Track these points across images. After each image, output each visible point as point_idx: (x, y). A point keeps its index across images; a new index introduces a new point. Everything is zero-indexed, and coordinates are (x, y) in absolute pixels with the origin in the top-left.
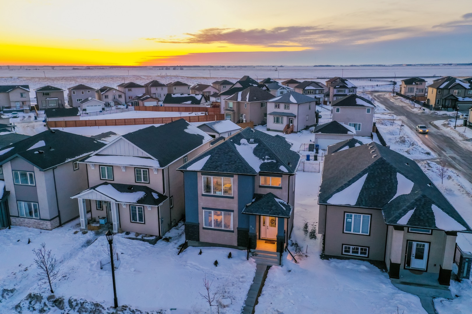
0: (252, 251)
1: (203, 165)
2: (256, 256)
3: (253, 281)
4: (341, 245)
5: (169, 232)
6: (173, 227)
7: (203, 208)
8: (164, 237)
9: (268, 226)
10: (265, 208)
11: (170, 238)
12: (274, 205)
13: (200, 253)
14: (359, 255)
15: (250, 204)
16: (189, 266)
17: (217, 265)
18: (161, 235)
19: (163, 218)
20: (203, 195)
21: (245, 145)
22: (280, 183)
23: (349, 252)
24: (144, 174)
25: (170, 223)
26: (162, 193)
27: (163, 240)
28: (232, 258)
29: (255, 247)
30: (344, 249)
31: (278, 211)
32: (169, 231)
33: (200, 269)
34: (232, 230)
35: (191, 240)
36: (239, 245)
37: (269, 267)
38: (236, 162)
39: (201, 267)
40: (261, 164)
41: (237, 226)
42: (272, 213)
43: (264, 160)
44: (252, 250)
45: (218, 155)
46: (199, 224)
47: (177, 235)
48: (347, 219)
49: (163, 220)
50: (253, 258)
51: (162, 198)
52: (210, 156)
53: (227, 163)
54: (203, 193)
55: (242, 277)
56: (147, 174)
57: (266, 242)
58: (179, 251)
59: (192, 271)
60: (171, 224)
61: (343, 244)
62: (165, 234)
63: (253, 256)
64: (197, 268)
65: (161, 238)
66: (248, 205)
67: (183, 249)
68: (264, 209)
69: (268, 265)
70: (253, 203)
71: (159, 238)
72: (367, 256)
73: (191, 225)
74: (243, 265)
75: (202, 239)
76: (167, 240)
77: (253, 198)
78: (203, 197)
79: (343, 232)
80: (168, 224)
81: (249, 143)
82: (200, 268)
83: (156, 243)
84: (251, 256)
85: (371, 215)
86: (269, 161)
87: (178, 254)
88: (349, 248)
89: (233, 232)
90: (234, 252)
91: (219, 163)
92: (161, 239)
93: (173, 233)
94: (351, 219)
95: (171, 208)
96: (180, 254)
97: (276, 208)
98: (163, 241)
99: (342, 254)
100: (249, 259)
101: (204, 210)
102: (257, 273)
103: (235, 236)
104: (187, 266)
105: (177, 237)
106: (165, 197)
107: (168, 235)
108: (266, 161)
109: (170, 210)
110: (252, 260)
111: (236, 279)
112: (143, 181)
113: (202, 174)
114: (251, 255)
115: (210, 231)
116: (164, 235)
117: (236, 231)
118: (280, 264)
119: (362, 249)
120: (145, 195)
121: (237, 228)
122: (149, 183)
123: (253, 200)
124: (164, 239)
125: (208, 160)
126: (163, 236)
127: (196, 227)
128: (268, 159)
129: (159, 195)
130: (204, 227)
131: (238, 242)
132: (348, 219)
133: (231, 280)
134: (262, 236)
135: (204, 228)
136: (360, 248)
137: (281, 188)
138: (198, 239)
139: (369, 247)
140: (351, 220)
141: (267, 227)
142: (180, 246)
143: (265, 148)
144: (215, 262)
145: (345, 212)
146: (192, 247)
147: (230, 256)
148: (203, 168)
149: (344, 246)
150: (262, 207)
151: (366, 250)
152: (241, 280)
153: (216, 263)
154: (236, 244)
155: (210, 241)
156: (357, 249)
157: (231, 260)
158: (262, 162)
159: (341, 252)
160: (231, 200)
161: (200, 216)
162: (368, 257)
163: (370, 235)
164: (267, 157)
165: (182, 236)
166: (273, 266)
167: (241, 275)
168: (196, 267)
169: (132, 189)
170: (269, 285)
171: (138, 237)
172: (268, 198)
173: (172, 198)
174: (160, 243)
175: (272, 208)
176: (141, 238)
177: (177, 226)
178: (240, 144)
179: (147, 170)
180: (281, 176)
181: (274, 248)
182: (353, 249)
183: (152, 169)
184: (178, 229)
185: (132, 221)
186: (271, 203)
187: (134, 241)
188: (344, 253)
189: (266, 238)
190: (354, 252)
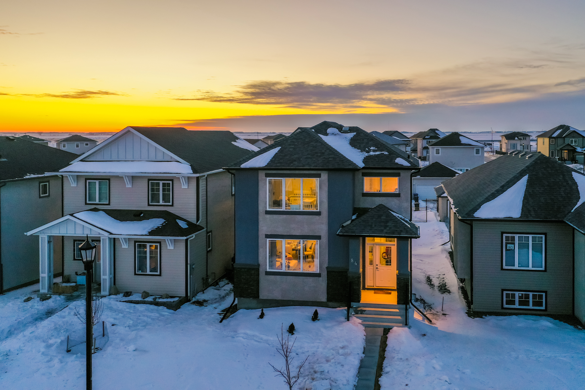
0: (354, 306)
1: (269, 160)
2: (361, 314)
3: (364, 353)
4: (500, 292)
5: (204, 293)
6: (211, 286)
7: (267, 236)
8: (194, 300)
9: (377, 265)
10: (375, 226)
11: (205, 301)
13: (262, 316)
14: (531, 307)
15: (349, 222)
16: (243, 337)
17: (294, 332)
18: (189, 295)
19: (193, 265)
20: (267, 213)
21: (335, 135)
22: (397, 187)
23: (513, 302)
24: (164, 190)
25: (205, 277)
26: (195, 222)
27: (191, 303)
28: (319, 320)
29: (358, 299)
30: (505, 299)
31: (399, 228)
32: (203, 291)
33: (262, 341)
34: (318, 272)
35: (244, 297)
36: (329, 299)
37: (387, 331)
38: (323, 153)
39: (265, 337)
40: (364, 158)
41: (326, 265)
42: (389, 231)
43: (368, 152)
44: (354, 305)
45: (293, 146)
46: (259, 265)
47: (217, 297)
48: (506, 244)
49: (194, 266)
50: (357, 317)
51: (193, 228)
52: (280, 147)
53: (309, 156)
54: (268, 209)
55: (343, 348)
56: (169, 190)
57: (375, 293)
58: (222, 317)
59: (248, 345)
60: (207, 279)
61: (503, 290)
62: (196, 295)
63: (357, 313)
64: (257, 339)
65: (189, 301)
66: (344, 225)
67: (228, 314)
68: (373, 226)
69: (385, 327)
70: (353, 221)
71: (185, 300)
72: (543, 308)
73: (244, 268)
74: (341, 328)
75: (264, 294)
76: (200, 303)
77: (353, 214)
78: (268, 216)
79: (502, 269)
80: (203, 279)
81: (342, 133)
82: (262, 339)
83: (179, 308)
84: (353, 315)
85: (546, 234)
86: (378, 153)
87: (221, 322)
88: (513, 296)
89: (318, 275)
90: (322, 311)
91: (295, 156)
92: (188, 303)
93: (210, 294)
94: (514, 244)
95: (208, 252)
96: (224, 321)
97: (394, 225)
98: (192, 305)
99: (503, 308)
100: (350, 319)
101: (268, 240)
102: (368, 341)
103: (322, 284)
104: (238, 337)
105: (217, 300)
106: (200, 228)
107: (200, 297)
108: (372, 153)
109: (206, 254)
110: (356, 320)
111: (332, 351)
112: (161, 203)
113: (267, 175)
114: (353, 313)
115: (278, 277)
116: (193, 296)
117: (324, 274)
118: (406, 325)
119: (534, 297)
120: (165, 222)
121: (327, 268)
122: (172, 205)
123: (354, 217)
124: (194, 303)
125: (276, 153)
126: (192, 298)
127: (253, 272)
128: (374, 151)
129: (189, 223)
130: (268, 270)
131: (328, 293)
132: (508, 245)
133: (322, 353)
134: (369, 283)
135: (268, 273)
136: (531, 294)
137: (397, 195)
138: (256, 295)
139: (546, 292)
141: (377, 267)
142: (223, 311)
143: (367, 137)
144: (290, 327)
145: (503, 233)
146: (245, 310)
147: (315, 317)
148: (268, 164)
149: (505, 293)
150: (370, 223)
151: (541, 297)
152: (341, 351)
153: (292, 329)
154: (323, 298)
155: (277, 295)
156: (527, 297)
157: (317, 324)
158: (367, 154)
159: (501, 304)
160: (317, 217)
161: (261, 250)
162: (546, 310)
163: (545, 271)
164: (372, 148)
165: (226, 298)
166: (395, 329)
167: (341, 345)
168: (255, 338)
169: (142, 215)
170: (394, 358)
171: (146, 299)
172: (378, 210)
173: (210, 234)
174: (187, 308)
175: (388, 224)
176: (152, 300)
177: (218, 286)
178: (326, 134)
179: (171, 182)
180: (398, 175)
181: (392, 299)
182: (520, 297)
183: (179, 177)
184: (218, 290)
185: (137, 273)
186: (385, 218)
187: (138, 306)
188: (505, 306)
189: (375, 286)
190: (521, 303)
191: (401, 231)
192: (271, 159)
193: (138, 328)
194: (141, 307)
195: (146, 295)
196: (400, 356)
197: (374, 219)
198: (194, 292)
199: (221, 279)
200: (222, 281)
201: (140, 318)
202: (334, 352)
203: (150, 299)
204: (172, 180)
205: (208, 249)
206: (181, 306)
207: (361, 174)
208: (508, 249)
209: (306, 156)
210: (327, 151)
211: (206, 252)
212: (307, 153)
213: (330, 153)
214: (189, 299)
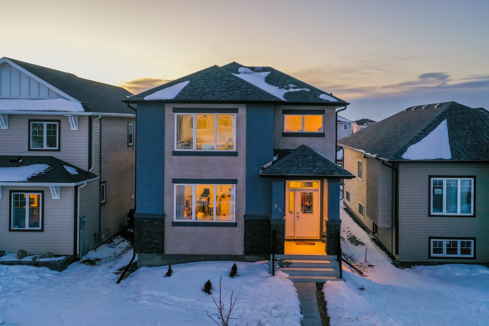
0: (278, 259)
1: (178, 93)
2: (287, 267)
3: (301, 313)
4: (428, 240)
5: (96, 251)
6: (104, 243)
7: (175, 181)
8: (84, 258)
9: (298, 213)
10: (303, 166)
11: (97, 260)
12: (319, 160)
13: (169, 274)
14: (459, 255)
15: (270, 164)
16: (148, 300)
17: (211, 291)
18: (78, 253)
19: (84, 217)
20: (175, 153)
21: (248, 74)
22: (321, 126)
23: (440, 251)
24: (48, 132)
25: (97, 232)
26: (87, 170)
27: (81, 263)
28: (238, 276)
29: (281, 251)
30: (432, 248)
31: (330, 168)
32: (95, 249)
33: (172, 303)
34: (234, 221)
35: (146, 253)
36: (246, 252)
37: (320, 285)
39: (176, 299)
40: (285, 94)
41: (243, 213)
42: (319, 171)
43: (286, 89)
44: (278, 257)
45: (204, 81)
46: (164, 215)
47: (112, 255)
48: (434, 188)
49: (84, 220)
50: (283, 271)
52: (189, 81)
54: (176, 150)
55: (275, 308)
56: (55, 133)
57: (297, 244)
58: (119, 276)
59: (155, 310)
60: (100, 236)
61: (430, 238)
62: (87, 253)
63: (282, 267)
64: (166, 302)
65: (79, 259)
66: (265, 166)
67: (127, 273)
68: (300, 166)
69: (318, 281)
70: (274, 162)
71: (73, 259)
72: (472, 256)
73: (146, 219)
74: (268, 284)
75: (169, 249)
76: (91, 263)
77: (274, 156)
78: (176, 158)
79: (430, 215)
80: (95, 234)
81: (255, 72)
82: (172, 301)
83: (66, 268)
84: (278, 268)
85: (474, 177)
86: (298, 90)
87: (118, 282)
88: (441, 243)
89: (234, 225)
90: (241, 266)
91: (207, 89)
92: (77, 262)
93: (104, 251)
94: (442, 188)
95: (101, 205)
96: (122, 282)
97: (323, 165)
98: (82, 264)
99: (430, 257)
100: (276, 273)
101: (175, 185)
102: (302, 297)
103: (239, 234)
104: (142, 300)
105: (112, 258)
106: (92, 176)
107: (92, 255)
108: (292, 90)
109: (99, 207)
110: (282, 275)
111: (263, 312)
112: (45, 147)
113: (175, 110)
114: (278, 267)
115: (187, 229)
116: (84, 255)
117: (241, 223)
118: (341, 277)
119: (463, 244)
120: (49, 168)
121: (245, 216)
122: (59, 150)
123: (275, 158)
124: (84, 262)
125: (185, 87)
126: (82, 256)
127: (157, 223)
128: (293, 88)
129: (79, 170)
130: (175, 220)
131: (245, 245)
132: (436, 190)
133: (251, 316)
134: (289, 233)
135: (174, 224)
136: (459, 242)
137: (322, 135)
138: (160, 250)
139: (475, 239)
140: (441, 190)
141: (298, 215)
142: (120, 270)
144: (206, 285)
145: (430, 177)
146: (147, 268)
147: (234, 273)
148: (176, 96)
149: (432, 240)
150: (296, 164)
151: (469, 244)
152: (274, 312)
153: (208, 288)
154: (240, 251)
155: (186, 250)
156: (455, 244)
157: (237, 280)
158: (286, 91)
159: (427, 253)
160: (233, 158)
161: (166, 198)
162: (474, 258)
163: (474, 216)
164: (291, 85)
165: (122, 256)
166: (329, 283)
167: (272, 304)
168: (163, 301)
169: (20, 161)
170: (340, 317)
171: (23, 260)
172: (303, 150)
173: (104, 184)
174: (76, 268)
175: (317, 164)
176: (32, 260)
177: (112, 243)
178: (239, 73)
179: (57, 123)
180: (322, 112)
181: (320, 249)
182: (448, 245)
183: (68, 116)
184: (113, 247)
185: (12, 228)
186: (311, 158)
187: (11, 268)
188: (433, 255)
189: (295, 237)
190: (449, 251)
191: (333, 171)
192: (179, 92)
193: (9, 294)
194: (16, 269)
195: (23, 253)
196: (347, 315)
197: (300, 159)
198: (85, 250)
199: (116, 235)
200: (117, 238)
201: (13, 281)
202: (266, 314)
203: (28, 259)
204: (59, 121)
205: (102, 202)
206: (68, 267)
207: (281, 112)
208: (435, 193)
209: (220, 90)
210: (244, 85)
211: (98, 204)
212: (221, 87)
213: (247, 87)
214: (77, 257)
